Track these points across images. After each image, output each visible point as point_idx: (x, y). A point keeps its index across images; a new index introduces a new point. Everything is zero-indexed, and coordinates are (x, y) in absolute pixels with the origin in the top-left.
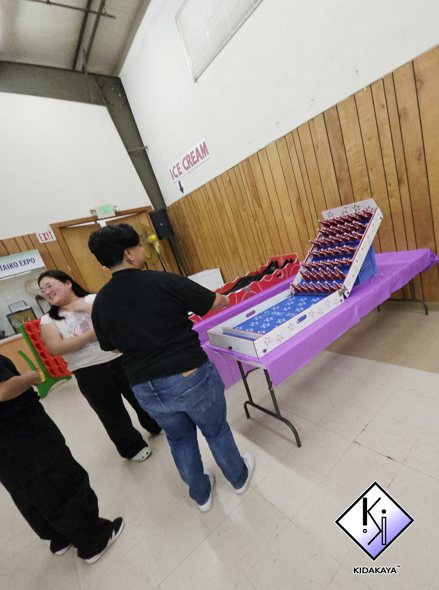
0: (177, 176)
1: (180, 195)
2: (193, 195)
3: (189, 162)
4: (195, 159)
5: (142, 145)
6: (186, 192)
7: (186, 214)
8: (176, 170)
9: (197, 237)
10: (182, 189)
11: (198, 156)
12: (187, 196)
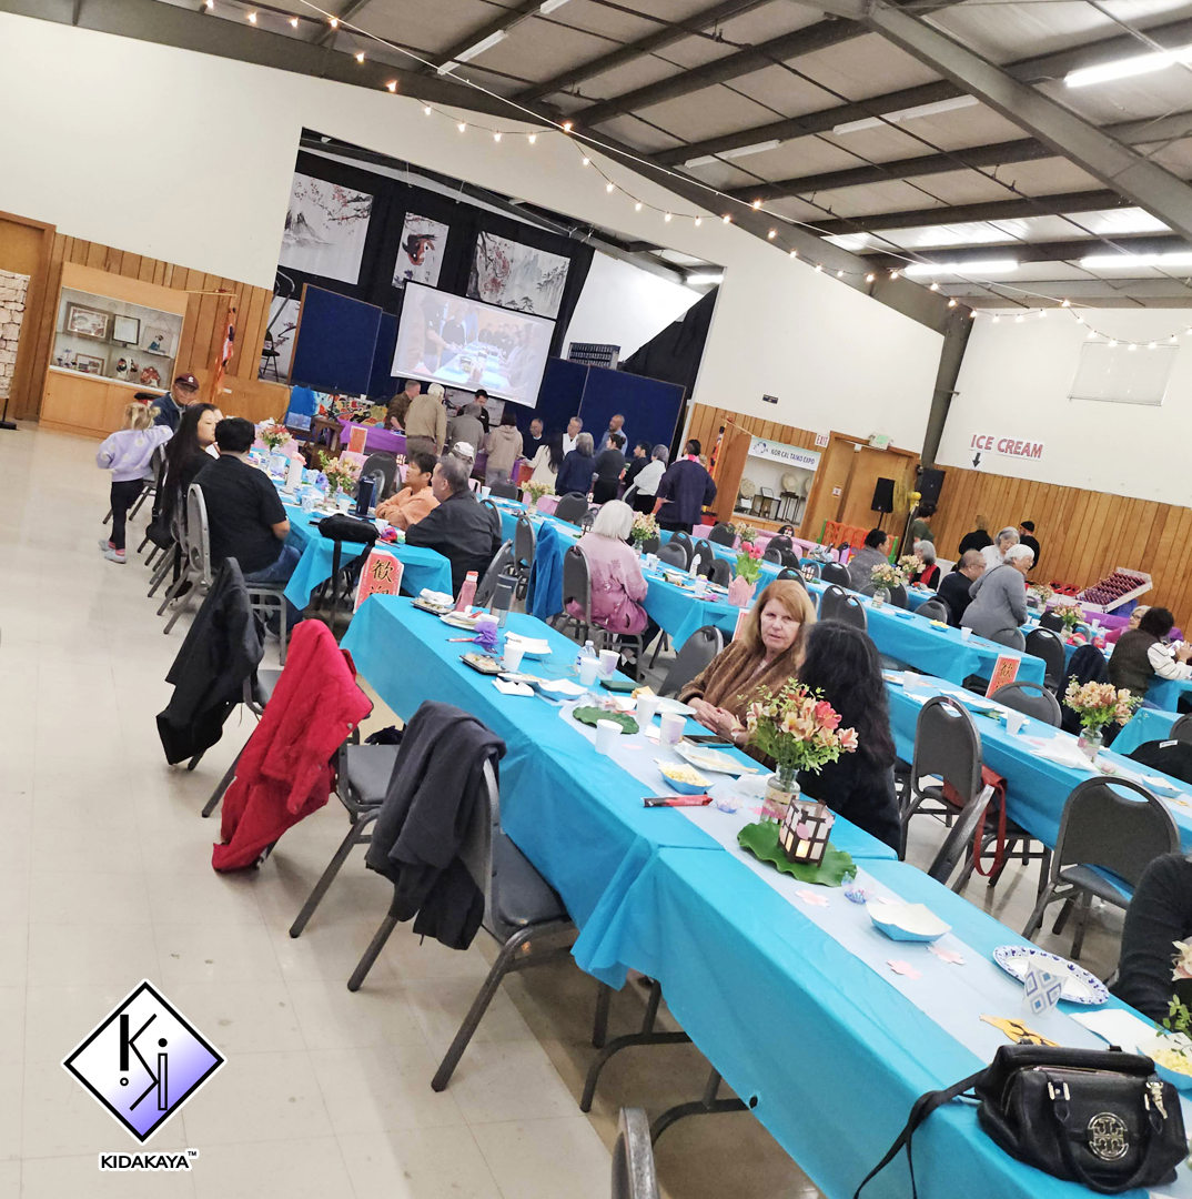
0: (981, 447)
1: (970, 466)
2: (987, 477)
3: (1008, 447)
4: (1021, 451)
5: (953, 389)
6: (979, 468)
7: (961, 486)
8: (983, 442)
9: (958, 516)
10: (976, 462)
11: (1026, 450)
12: (978, 472)
